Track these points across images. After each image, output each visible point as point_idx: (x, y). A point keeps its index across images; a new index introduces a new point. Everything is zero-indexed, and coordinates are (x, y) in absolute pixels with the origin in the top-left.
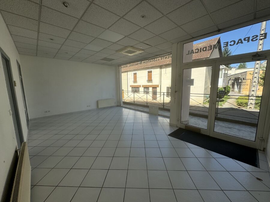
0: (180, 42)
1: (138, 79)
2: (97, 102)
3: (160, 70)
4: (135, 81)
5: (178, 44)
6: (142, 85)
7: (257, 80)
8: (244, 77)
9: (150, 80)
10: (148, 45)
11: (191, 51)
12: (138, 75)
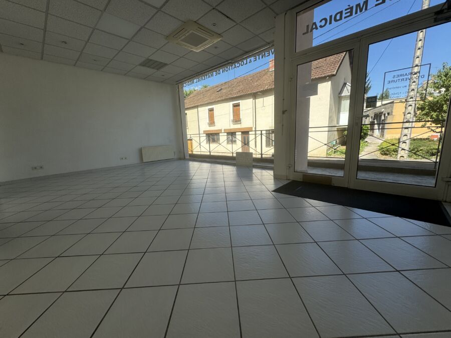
0: (290, 10)
1: (216, 120)
2: (140, 151)
3: (254, 101)
4: (212, 122)
5: (286, 14)
6: (225, 130)
7: (413, 109)
8: (389, 111)
9: (237, 119)
10: (228, 17)
11: (313, 26)
12: (216, 113)
